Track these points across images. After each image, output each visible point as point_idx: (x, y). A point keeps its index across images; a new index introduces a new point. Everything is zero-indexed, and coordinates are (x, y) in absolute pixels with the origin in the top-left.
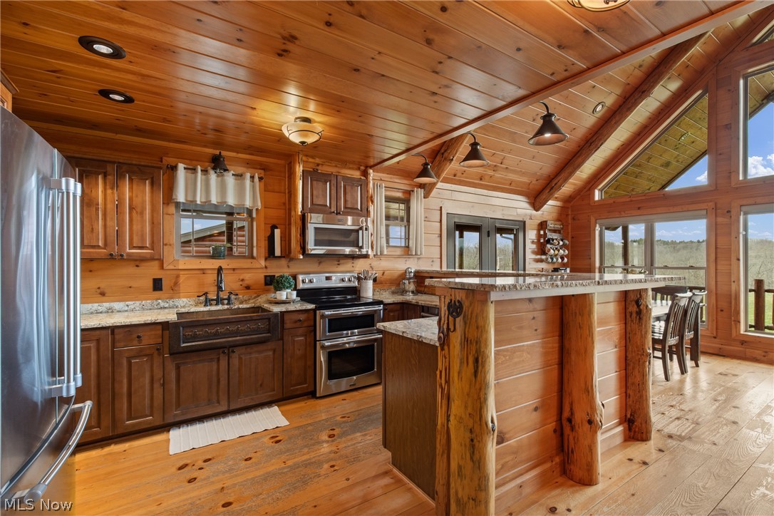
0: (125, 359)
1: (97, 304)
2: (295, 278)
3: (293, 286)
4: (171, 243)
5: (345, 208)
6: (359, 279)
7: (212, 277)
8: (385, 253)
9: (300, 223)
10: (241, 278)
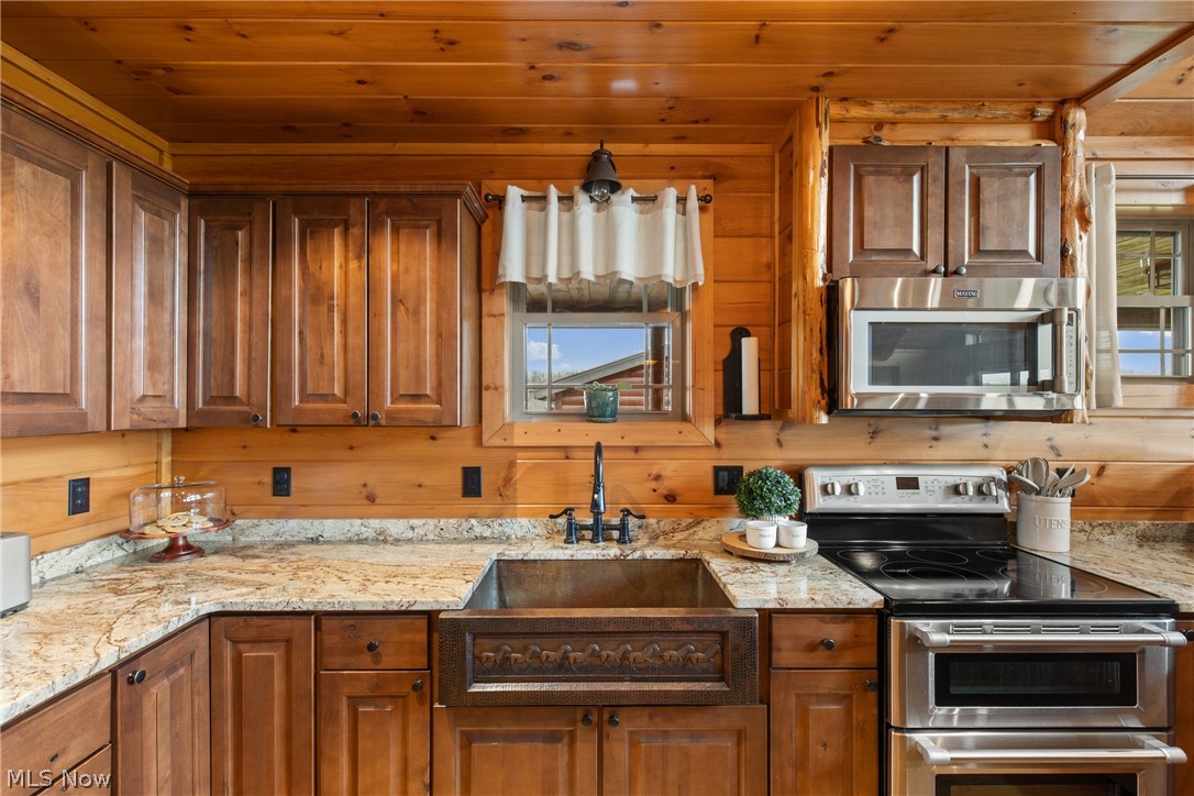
0: (345, 700)
1: (358, 522)
2: (799, 477)
3: (796, 507)
4: (498, 383)
5: (977, 250)
6: (1012, 486)
7: (582, 469)
8: (1119, 402)
9: (818, 313)
10: (654, 472)
